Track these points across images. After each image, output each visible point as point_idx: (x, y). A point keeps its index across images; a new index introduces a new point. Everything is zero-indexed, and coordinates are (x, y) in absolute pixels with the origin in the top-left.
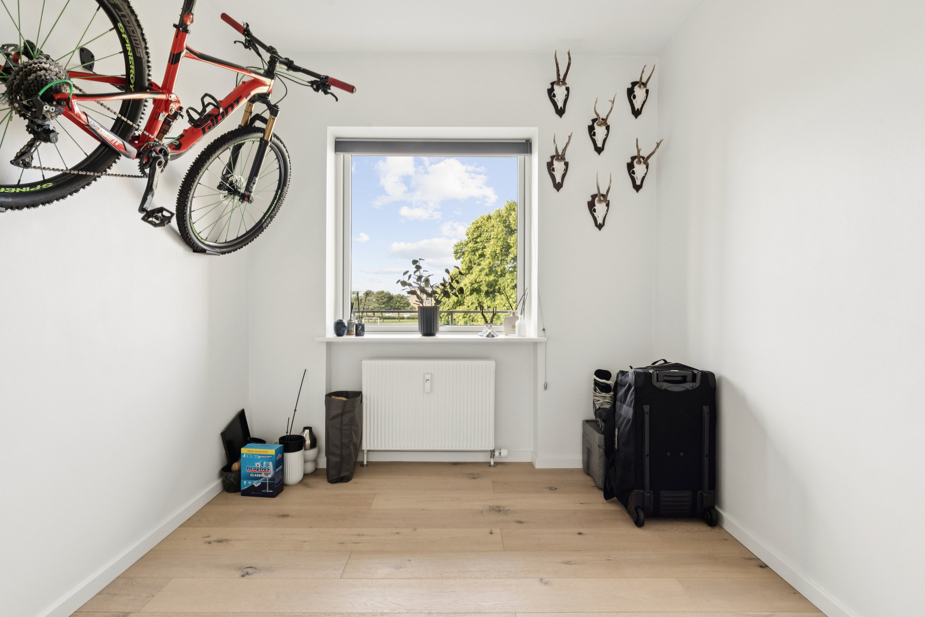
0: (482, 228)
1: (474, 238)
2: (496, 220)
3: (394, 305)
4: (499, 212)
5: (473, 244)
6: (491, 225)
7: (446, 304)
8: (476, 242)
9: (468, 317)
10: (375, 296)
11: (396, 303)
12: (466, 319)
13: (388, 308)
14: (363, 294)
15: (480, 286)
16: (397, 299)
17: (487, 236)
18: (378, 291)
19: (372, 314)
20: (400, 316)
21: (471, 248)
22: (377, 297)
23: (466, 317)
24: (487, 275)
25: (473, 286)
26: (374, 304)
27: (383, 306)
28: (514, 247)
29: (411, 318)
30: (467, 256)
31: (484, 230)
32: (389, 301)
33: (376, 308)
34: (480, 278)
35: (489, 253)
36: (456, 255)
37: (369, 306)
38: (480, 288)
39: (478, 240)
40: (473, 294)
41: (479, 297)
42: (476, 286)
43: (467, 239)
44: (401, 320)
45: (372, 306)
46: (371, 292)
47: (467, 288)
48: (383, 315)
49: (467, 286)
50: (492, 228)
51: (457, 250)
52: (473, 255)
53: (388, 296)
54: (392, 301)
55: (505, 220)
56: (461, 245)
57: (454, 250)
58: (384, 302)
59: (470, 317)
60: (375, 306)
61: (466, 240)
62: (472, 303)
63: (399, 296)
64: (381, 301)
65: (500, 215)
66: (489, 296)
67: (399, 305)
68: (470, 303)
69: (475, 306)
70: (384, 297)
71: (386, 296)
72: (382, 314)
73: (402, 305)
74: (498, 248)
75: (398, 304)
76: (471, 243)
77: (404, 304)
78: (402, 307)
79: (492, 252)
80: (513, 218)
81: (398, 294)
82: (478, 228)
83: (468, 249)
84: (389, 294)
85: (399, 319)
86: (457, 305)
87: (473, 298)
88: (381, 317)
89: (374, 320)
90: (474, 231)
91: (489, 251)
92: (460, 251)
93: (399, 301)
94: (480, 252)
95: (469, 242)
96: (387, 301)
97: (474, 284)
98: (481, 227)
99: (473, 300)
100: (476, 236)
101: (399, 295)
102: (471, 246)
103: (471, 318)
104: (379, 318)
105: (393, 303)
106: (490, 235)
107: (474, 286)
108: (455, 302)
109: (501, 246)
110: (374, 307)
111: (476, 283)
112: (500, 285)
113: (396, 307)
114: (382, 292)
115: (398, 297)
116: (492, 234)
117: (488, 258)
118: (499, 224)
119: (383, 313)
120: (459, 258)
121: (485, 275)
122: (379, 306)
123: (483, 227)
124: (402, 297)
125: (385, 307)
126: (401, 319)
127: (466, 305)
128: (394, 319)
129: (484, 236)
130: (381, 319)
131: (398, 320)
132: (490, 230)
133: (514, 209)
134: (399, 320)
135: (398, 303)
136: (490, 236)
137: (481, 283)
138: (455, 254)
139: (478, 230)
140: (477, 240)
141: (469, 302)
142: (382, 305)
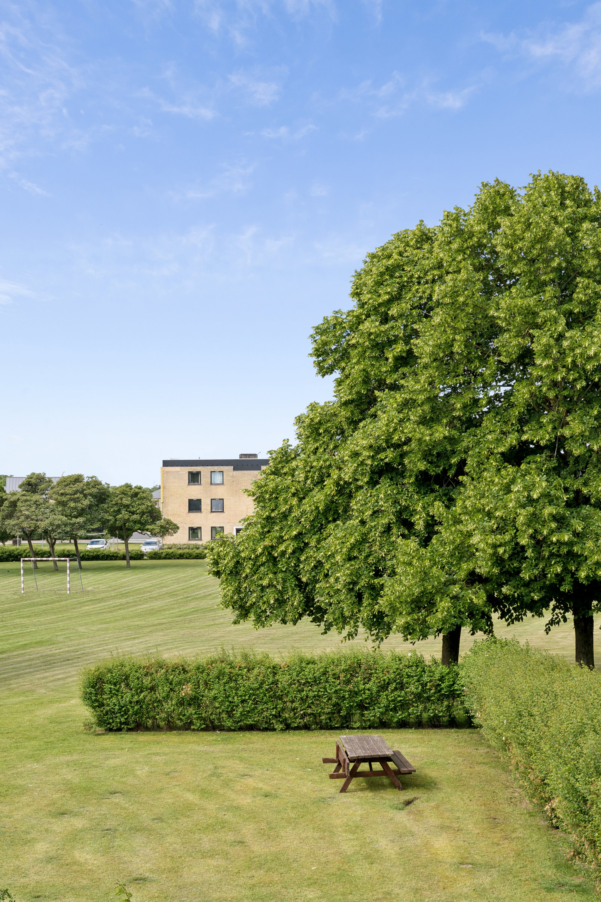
0: (403, 270)
1: (380, 305)
2: (448, 248)
3: (110, 518)
4: (458, 221)
5: (377, 323)
6: (433, 261)
7: (290, 518)
8: (385, 319)
9: (362, 557)
10: (55, 490)
11: (119, 512)
12: (356, 564)
13: (95, 526)
14: (20, 487)
15: (403, 455)
16: (121, 499)
17: (421, 298)
18: (65, 475)
19: (44, 545)
20: (130, 548)
21: (372, 337)
22: (62, 494)
23: (355, 558)
24: (424, 421)
25: (379, 456)
26: (52, 517)
27: (81, 520)
28: (508, 330)
29: (163, 555)
30: (358, 362)
31: (412, 276)
32: (97, 505)
33: (58, 526)
34: (402, 432)
35: (428, 349)
36: (321, 358)
37: (37, 521)
38: (401, 463)
39: (393, 311)
40: (377, 483)
41: (398, 493)
42: (389, 455)
43: (355, 309)
44: (132, 562)
45: (47, 521)
46: (43, 478)
47: (362, 463)
48: (80, 548)
49: (360, 459)
50: (436, 272)
51: (325, 344)
52: (377, 359)
53: (95, 490)
54: (106, 506)
55: (481, 245)
56: (338, 327)
57: (314, 345)
58: (83, 509)
59: (371, 558)
60: (57, 522)
61: (353, 311)
62: (374, 512)
63: (128, 489)
64: (72, 504)
65: (459, 232)
66: (433, 491)
67: (126, 517)
68: (370, 512)
69: (385, 521)
70: (82, 492)
71: (88, 491)
72: (76, 544)
73: (135, 517)
74: (457, 337)
75: (124, 515)
76: (369, 319)
77: (143, 513)
78: (135, 522)
79: (439, 346)
80: (506, 238)
81: (123, 484)
82: (390, 271)
83: (361, 341)
84: (96, 483)
85: (128, 557)
86: (327, 519)
87: (382, 496)
88: (75, 552)
89: (52, 564)
90: (379, 284)
91: (431, 343)
92: (333, 347)
93: (127, 506)
94: (399, 348)
95: (364, 317)
96: (90, 507)
97: (384, 450)
98: (399, 267)
99: (381, 503)
100: (387, 297)
101: (128, 486)
102: (372, 330)
103: (371, 560)
104: (68, 559)
105: (108, 512)
106: (428, 292)
107: (382, 456)
108: (319, 512)
109: (467, 329)
110: (51, 524)
111: (388, 447)
112: (466, 452)
113: (118, 524)
114: (78, 479)
115: (123, 493)
116: (436, 288)
117: (426, 367)
118: (460, 258)
119: (79, 541)
120: (330, 370)
121: (420, 423)
122: (69, 521)
123: (406, 268)
124: (136, 495)
125: (85, 522)
126: (132, 558)
127: (357, 517)
128: (111, 560)
129: (409, 295)
130: (75, 560)
131: (124, 563)
132: (429, 277)
133: (507, 208)
134: (128, 563)
135: (123, 512)
136: (430, 298)
137: (405, 448)
138: (319, 356)
139: (392, 276)
140: (390, 313)
141: (364, 508)
142: (76, 517)
